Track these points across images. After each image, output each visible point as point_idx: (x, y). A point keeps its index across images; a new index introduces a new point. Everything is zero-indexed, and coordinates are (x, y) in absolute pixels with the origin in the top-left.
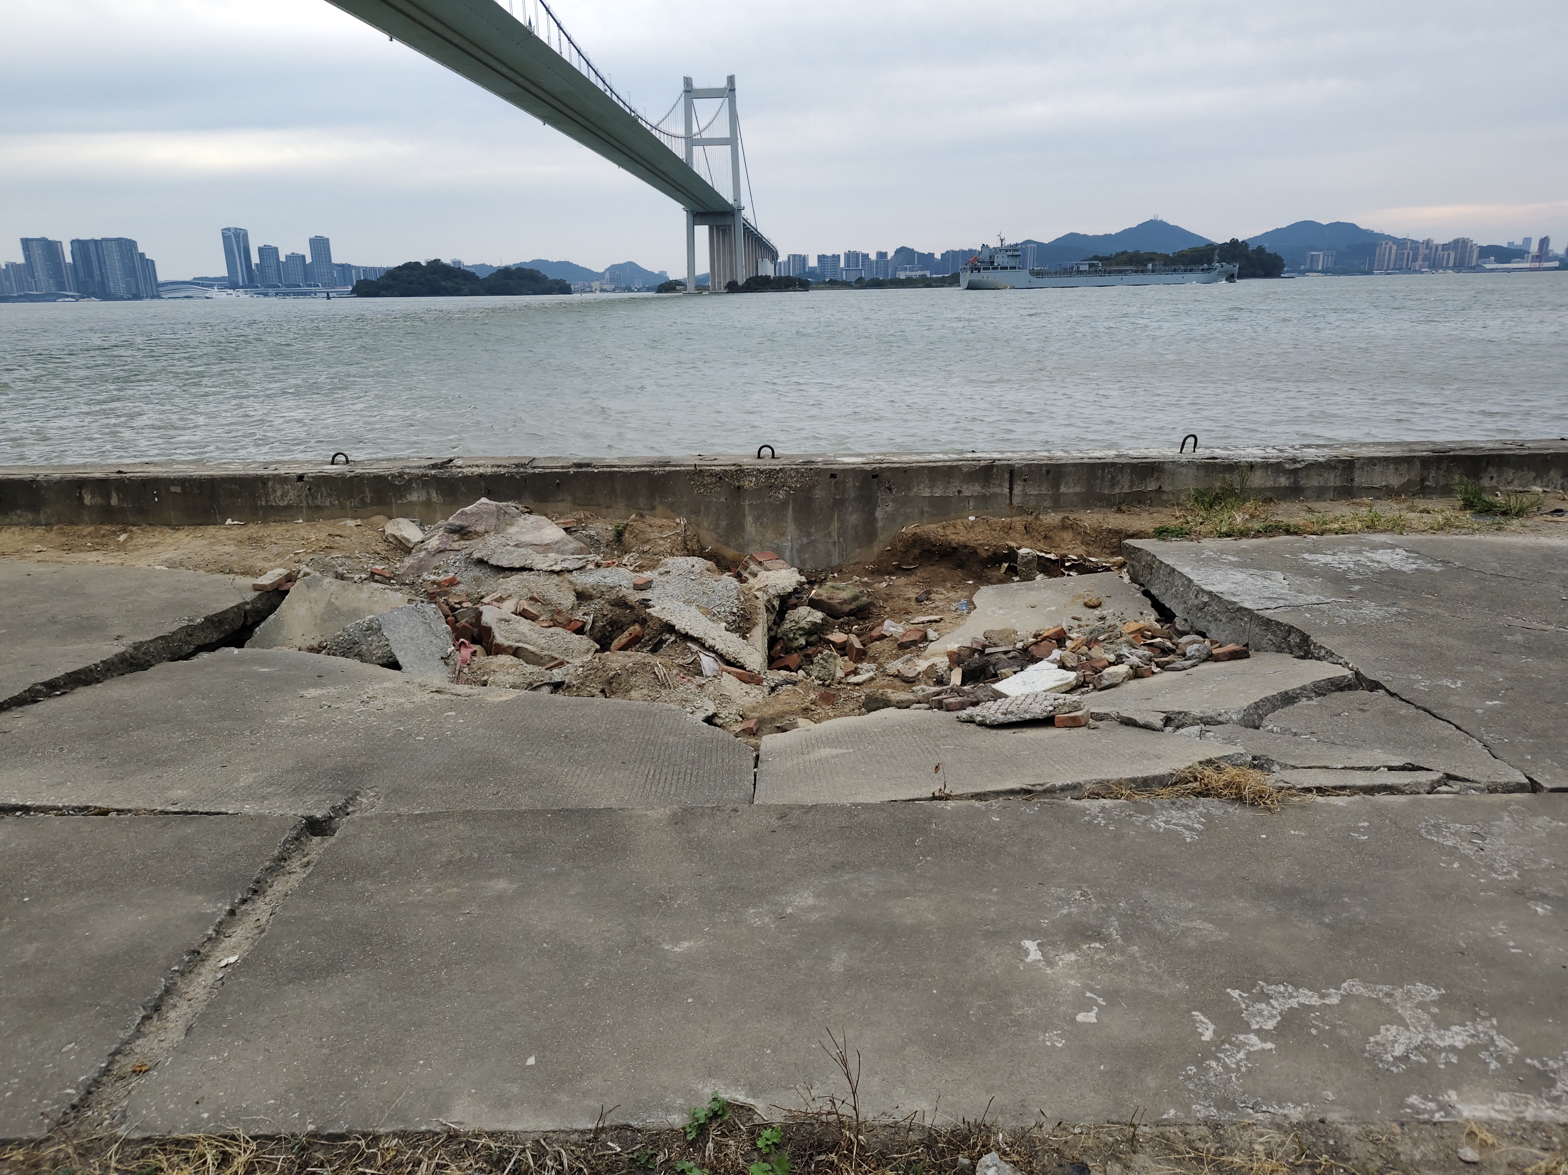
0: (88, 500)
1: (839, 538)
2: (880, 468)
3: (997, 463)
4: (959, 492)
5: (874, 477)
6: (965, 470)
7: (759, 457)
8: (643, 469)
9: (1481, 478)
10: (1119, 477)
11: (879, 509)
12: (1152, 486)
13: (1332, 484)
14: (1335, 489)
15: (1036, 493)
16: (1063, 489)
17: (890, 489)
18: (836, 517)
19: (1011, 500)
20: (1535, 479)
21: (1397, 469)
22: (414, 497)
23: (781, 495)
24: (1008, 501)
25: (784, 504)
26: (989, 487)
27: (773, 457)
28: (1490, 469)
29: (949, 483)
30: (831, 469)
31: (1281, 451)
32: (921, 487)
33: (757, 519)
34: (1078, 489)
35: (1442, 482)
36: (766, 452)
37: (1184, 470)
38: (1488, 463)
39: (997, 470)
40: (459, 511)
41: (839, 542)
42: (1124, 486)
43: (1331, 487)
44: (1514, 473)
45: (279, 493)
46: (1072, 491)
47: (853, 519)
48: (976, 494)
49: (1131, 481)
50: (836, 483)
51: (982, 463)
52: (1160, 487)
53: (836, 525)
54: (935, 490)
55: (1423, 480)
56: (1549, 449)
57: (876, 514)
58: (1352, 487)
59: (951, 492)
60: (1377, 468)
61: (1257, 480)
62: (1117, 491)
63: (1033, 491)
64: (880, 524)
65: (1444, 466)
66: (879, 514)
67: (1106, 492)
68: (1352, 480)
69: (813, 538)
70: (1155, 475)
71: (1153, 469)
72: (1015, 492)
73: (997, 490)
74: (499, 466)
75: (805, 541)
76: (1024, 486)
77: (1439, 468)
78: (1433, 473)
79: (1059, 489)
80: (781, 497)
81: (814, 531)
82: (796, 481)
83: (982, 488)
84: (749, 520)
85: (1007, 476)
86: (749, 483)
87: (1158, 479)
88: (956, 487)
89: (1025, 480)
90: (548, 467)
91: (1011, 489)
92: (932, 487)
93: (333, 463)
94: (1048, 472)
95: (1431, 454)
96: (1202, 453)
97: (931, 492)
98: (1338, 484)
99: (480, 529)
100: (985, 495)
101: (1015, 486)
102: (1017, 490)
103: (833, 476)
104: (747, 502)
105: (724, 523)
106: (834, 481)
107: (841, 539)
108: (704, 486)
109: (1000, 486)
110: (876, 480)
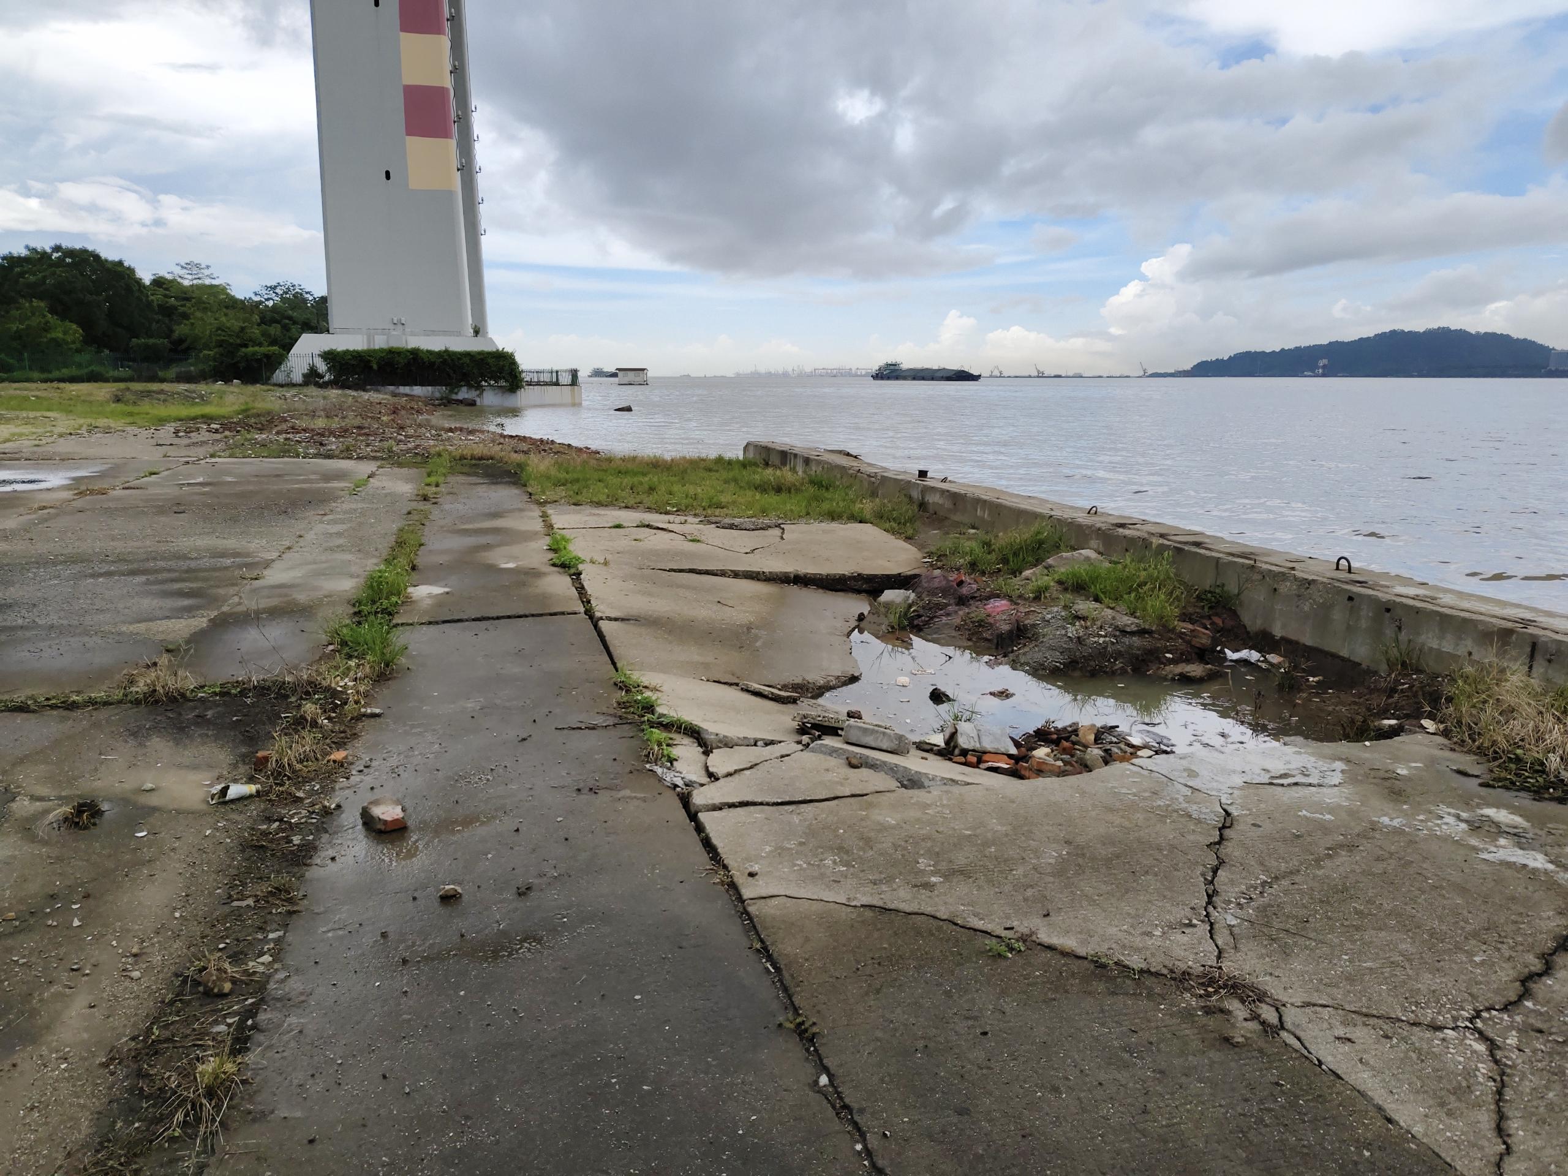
2: (1394, 601)
3: (1520, 626)
5: (1388, 610)
6: (1480, 627)
7: (1337, 569)
17: (1399, 628)
25: (1307, 617)
26: (1503, 657)
27: (1349, 571)
29: (1461, 639)
32: (1430, 636)
36: (1344, 564)
39: (1519, 638)
54: (1444, 643)
59: (1461, 651)
74: (1149, 533)
83: (1495, 655)
85: (1528, 649)
86: (1285, 588)
88: (1466, 645)
89: (1550, 661)
90: (1173, 540)
92: (1442, 638)
97: (1440, 645)
101: (1535, 666)
103: (1350, 599)
106: (1350, 604)
109: (1518, 660)
110: (1388, 615)
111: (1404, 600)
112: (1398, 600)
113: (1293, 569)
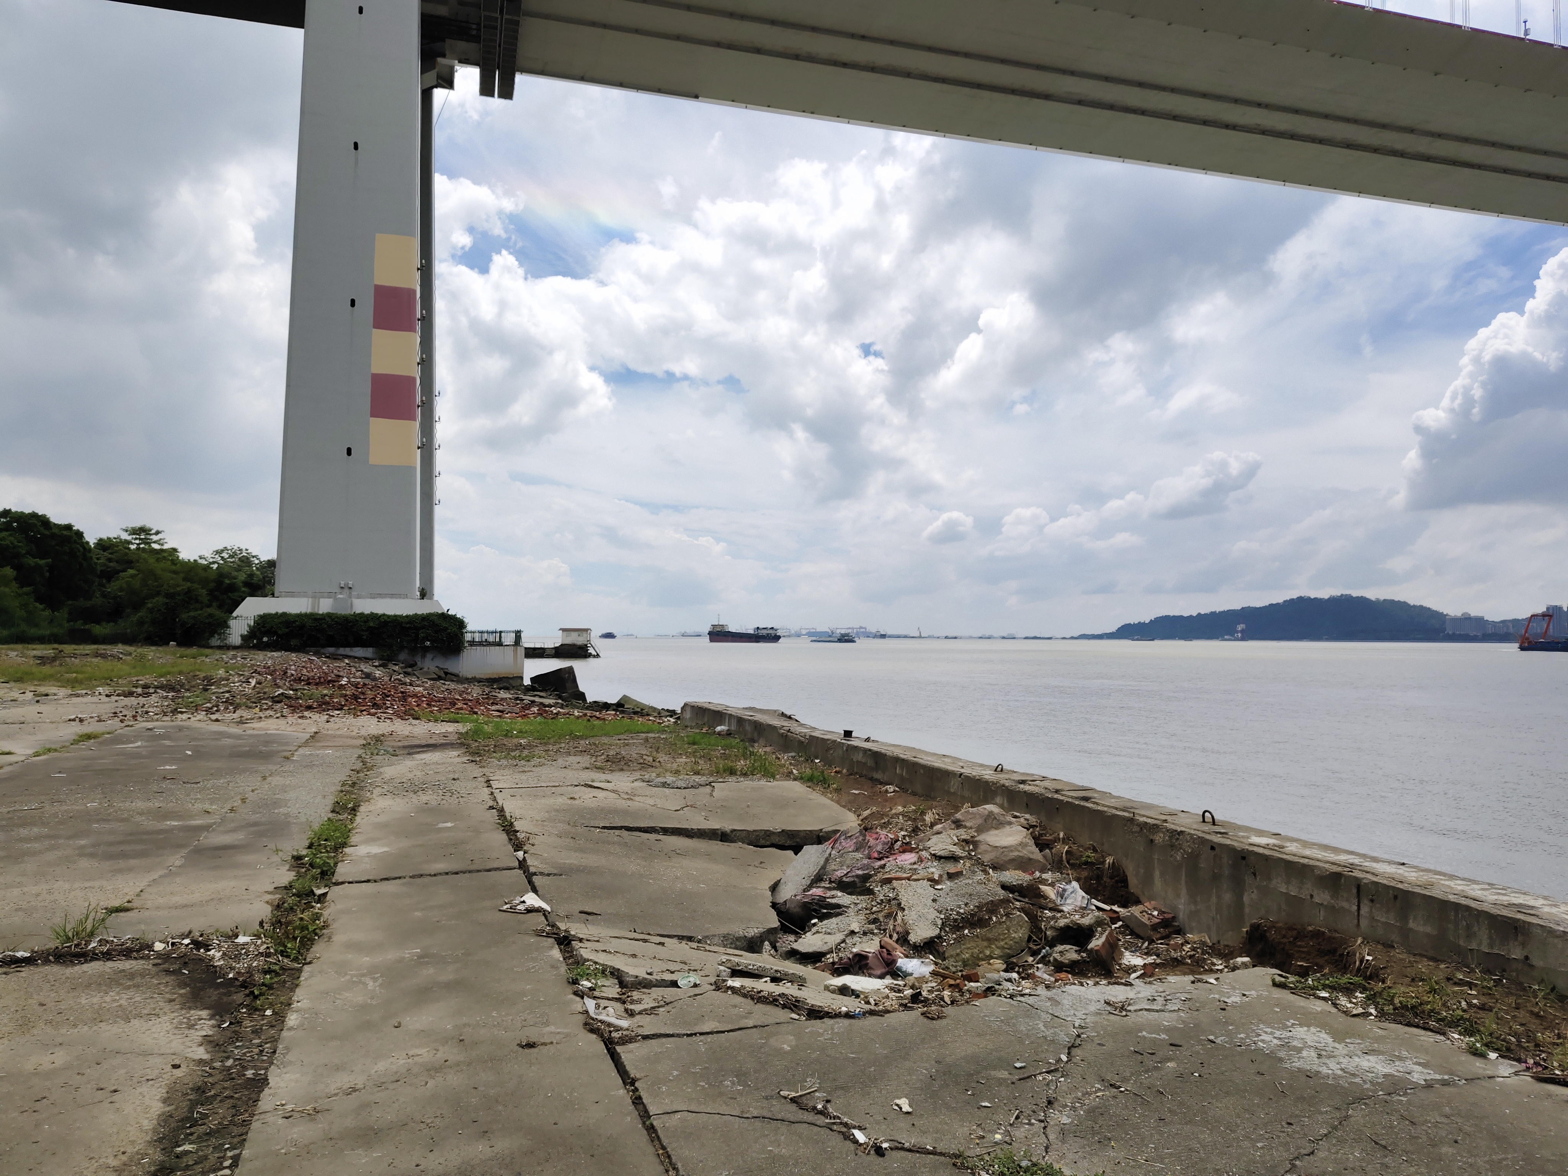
1: (1214, 913)
2: (1247, 849)
3: (1346, 870)
5: (1244, 858)
6: (1317, 872)
7: (1204, 821)
8: (1105, 809)
10: (1476, 928)
11: (1246, 894)
12: (1516, 953)
15: (1383, 920)
16: (1412, 924)
17: (1255, 874)
18: (1215, 891)
19: (1359, 921)
23: (1179, 857)
24: (1356, 921)
25: (1180, 865)
26: (1338, 899)
27: (1213, 823)
29: (1302, 883)
30: (1211, 841)
32: (1279, 880)
33: (1162, 874)
34: (1428, 929)
36: (1208, 817)
37: (1560, 944)
39: (1346, 881)
42: (1482, 942)
46: (1421, 929)
47: (1227, 897)
48: (1325, 903)
49: (1490, 938)
50: (1215, 856)
53: (1214, 899)
54: (1291, 887)
57: (1244, 899)
59: (1304, 894)
62: (1474, 946)
63: (1381, 917)
64: (1247, 910)
66: (1246, 899)
69: (1198, 907)
72: (1362, 912)
73: (1346, 905)
75: (1193, 907)
76: (1371, 908)
79: (1407, 922)
81: (1199, 899)
82: (1189, 846)
83: (1332, 897)
85: (1354, 891)
88: (1308, 889)
89: (1372, 901)
91: (1359, 906)
92: (1288, 883)
94: (1396, 897)
97: (1287, 888)
100: (1334, 907)
101: (1362, 906)
102: (1365, 910)
103: (1213, 848)
106: (1213, 853)
107: (1218, 916)
109: (1348, 900)
110: (1244, 862)
111: (1256, 849)
112: (1251, 848)
113: (1165, 821)
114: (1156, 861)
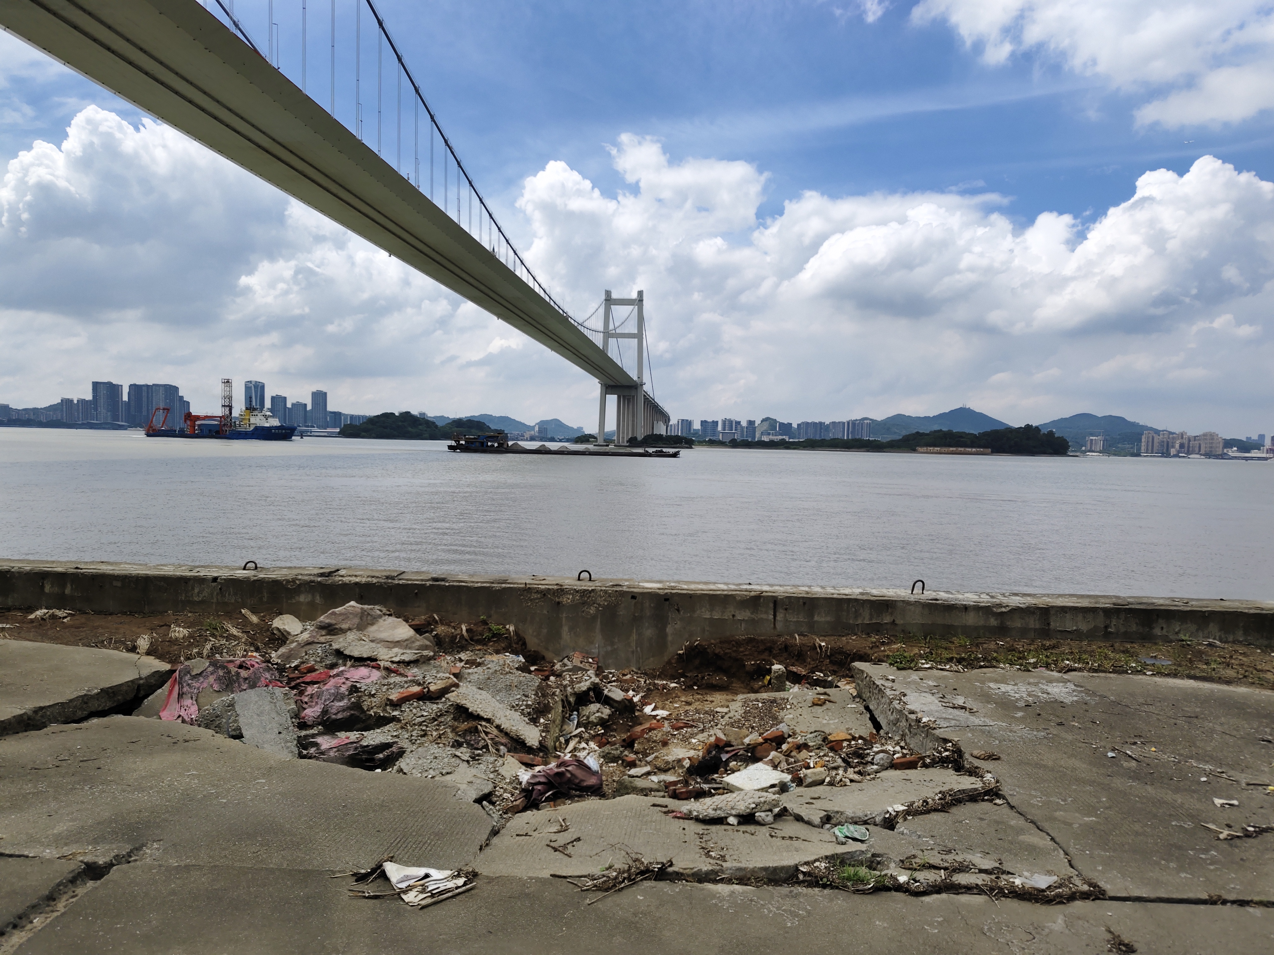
0: (47, 589)
1: (636, 648)
3: (764, 594)
4: (734, 616)
5: (666, 600)
7: (579, 579)
8: (485, 585)
9: (1153, 628)
10: (861, 611)
11: (669, 626)
12: (887, 619)
13: (1033, 626)
14: (1035, 630)
15: (795, 620)
16: (816, 618)
17: (678, 610)
18: (635, 630)
19: (775, 624)
20: (1197, 630)
21: (1084, 617)
22: (303, 598)
23: (592, 611)
24: (772, 625)
25: (594, 618)
26: (757, 613)
27: (590, 580)
28: (1160, 621)
29: (725, 608)
30: (632, 592)
31: (992, 597)
32: (703, 610)
33: (571, 629)
34: (828, 619)
35: (1122, 630)
36: (585, 575)
37: (912, 608)
38: (1158, 616)
39: (764, 600)
40: (330, 612)
41: (637, 651)
42: (866, 618)
43: (1031, 629)
44: (1180, 625)
45: (196, 591)
46: (823, 619)
47: (649, 632)
48: (746, 618)
49: (871, 614)
50: (636, 603)
51: (753, 594)
52: (894, 621)
53: (634, 637)
54: (714, 613)
55: (1106, 627)
56: (1207, 607)
57: (667, 630)
58: (1049, 629)
59: (727, 616)
60: (1068, 616)
61: (971, 619)
62: (859, 622)
63: (793, 618)
64: (670, 638)
65: (1123, 616)
66: (669, 630)
67: (851, 622)
68: (1049, 624)
69: (616, 647)
70: (890, 610)
71: (887, 605)
72: (778, 618)
73: (764, 616)
74: (373, 577)
75: (609, 648)
76: (786, 614)
77: (1118, 617)
78: (1114, 622)
79: (813, 617)
80: (592, 612)
81: (616, 640)
82: (605, 600)
83: (752, 614)
84: (565, 629)
85: (771, 605)
86: (567, 600)
87: (891, 614)
88: (730, 612)
89: (786, 609)
90: (411, 580)
91: (775, 616)
92: (711, 611)
93: (244, 569)
94: (804, 603)
95: (1112, 606)
96: (929, 595)
97: (711, 615)
98: (1037, 626)
99: (344, 626)
100: (754, 619)
101: (778, 614)
102: (780, 617)
103: (634, 597)
104: (564, 615)
105: (545, 631)
106: (634, 601)
107: (639, 649)
108: (531, 600)
109: (766, 613)
110: (667, 603)
114: (564, 619)
